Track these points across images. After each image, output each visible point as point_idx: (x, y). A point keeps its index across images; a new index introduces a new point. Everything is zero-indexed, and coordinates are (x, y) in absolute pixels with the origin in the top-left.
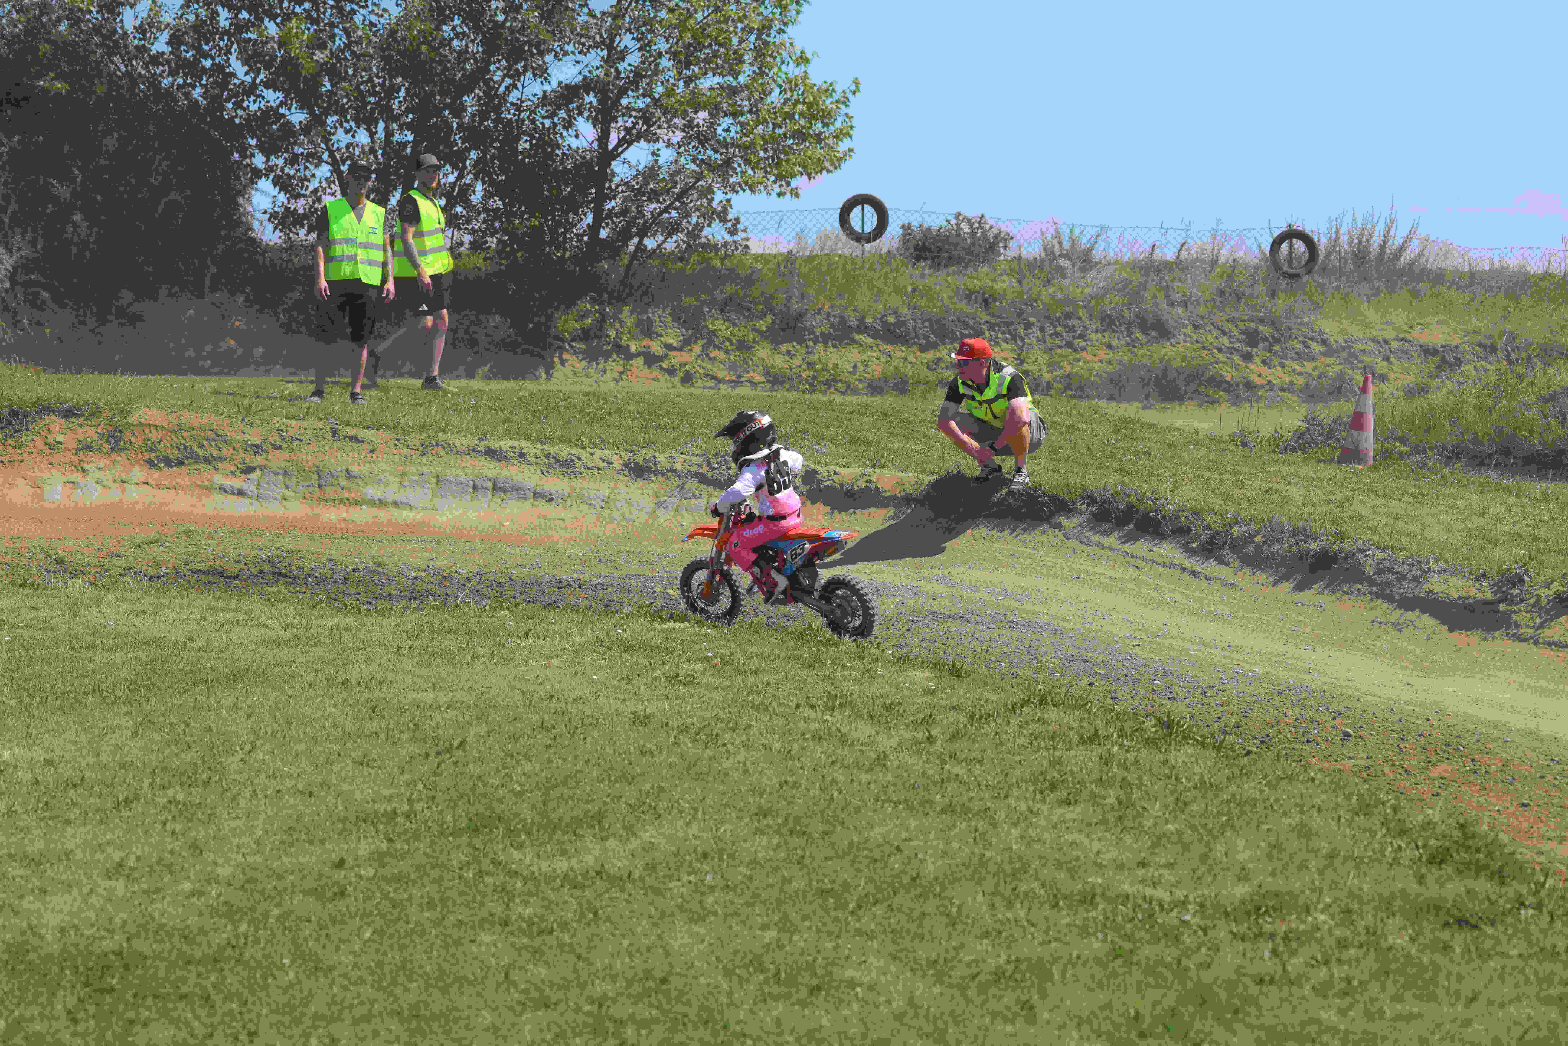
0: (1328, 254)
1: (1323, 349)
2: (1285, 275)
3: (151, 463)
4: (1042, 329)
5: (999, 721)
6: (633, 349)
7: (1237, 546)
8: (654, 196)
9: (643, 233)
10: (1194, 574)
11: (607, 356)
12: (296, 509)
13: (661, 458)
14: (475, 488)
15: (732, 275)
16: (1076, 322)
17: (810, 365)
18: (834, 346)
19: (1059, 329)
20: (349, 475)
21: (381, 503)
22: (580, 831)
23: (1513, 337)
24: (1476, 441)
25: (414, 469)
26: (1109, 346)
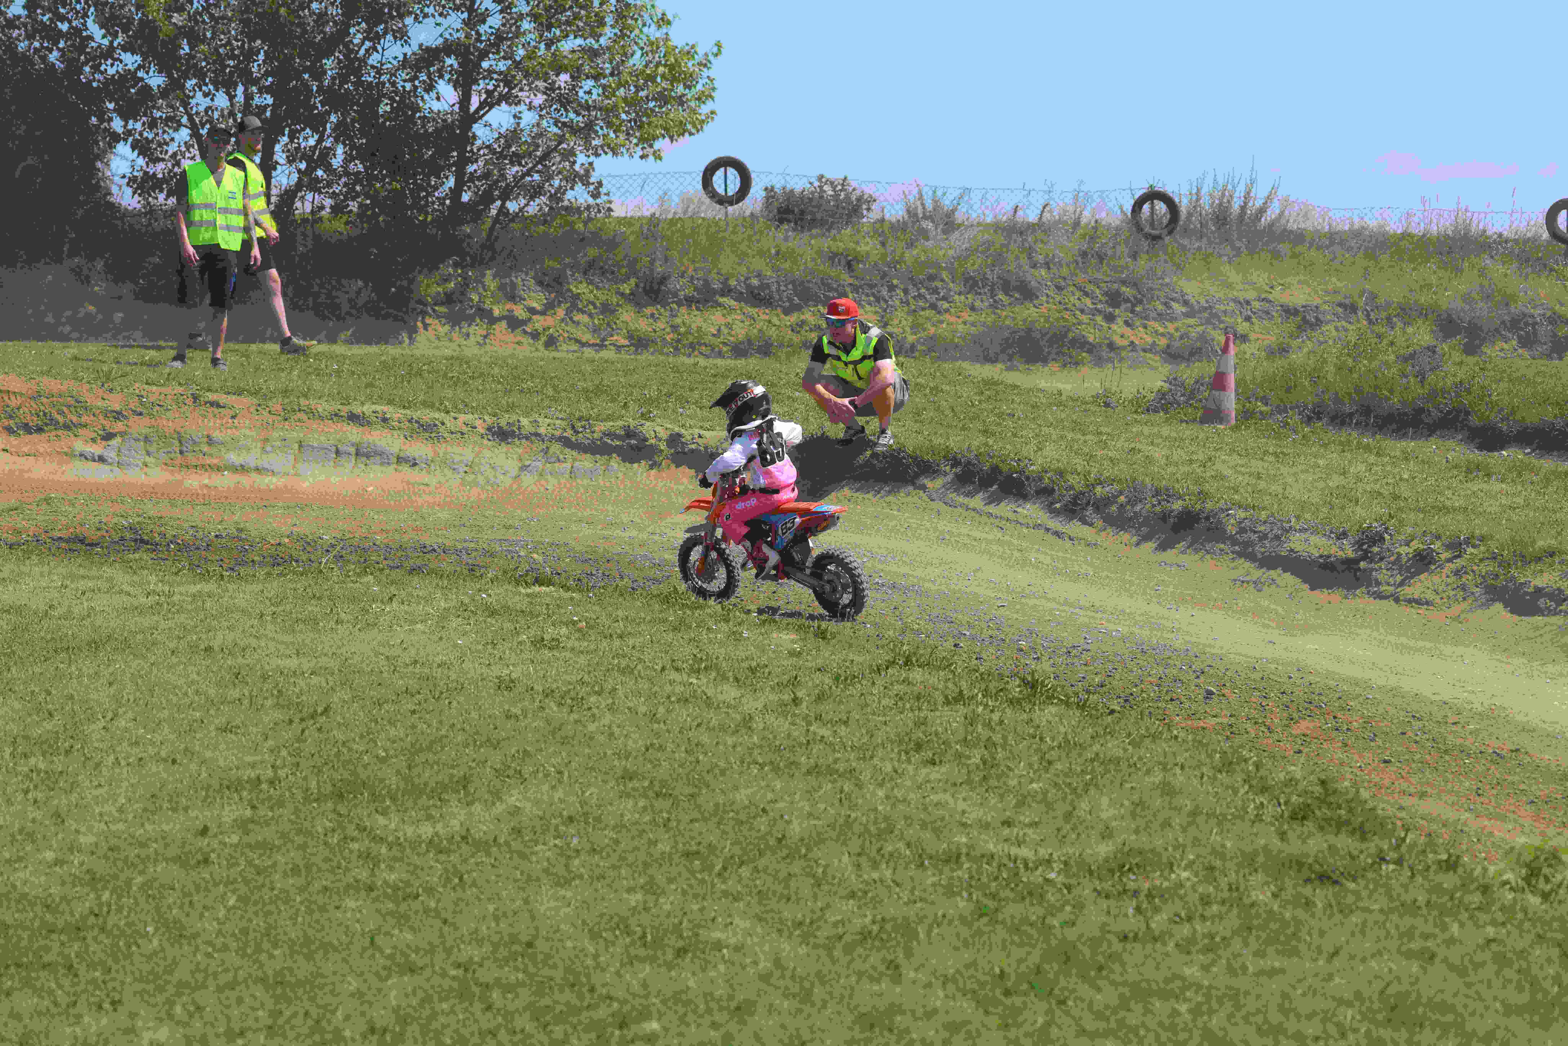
0: (1190, 215)
1: (1184, 310)
2: (1147, 236)
3: (9, 430)
4: (906, 291)
5: (864, 682)
6: (496, 313)
7: (1101, 505)
8: (516, 159)
9: (505, 196)
10: (1057, 534)
11: (471, 320)
12: (157, 475)
13: (525, 422)
14: (338, 452)
15: (596, 239)
16: (939, 284)
17: (675, 328)
18: (698, 309)
19: (923, 291)
20: (210, 441)
21: (242, 469)
22: (445, 796)
23: (1373, 297)
24: (1337, 400)
25: (275, 434)
26: (973, 308)
